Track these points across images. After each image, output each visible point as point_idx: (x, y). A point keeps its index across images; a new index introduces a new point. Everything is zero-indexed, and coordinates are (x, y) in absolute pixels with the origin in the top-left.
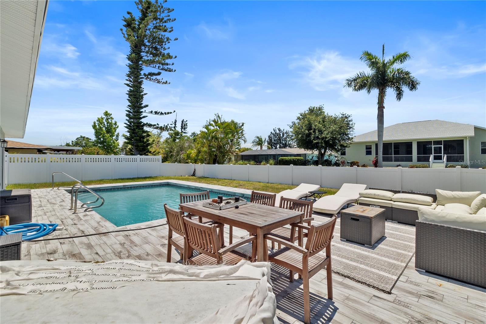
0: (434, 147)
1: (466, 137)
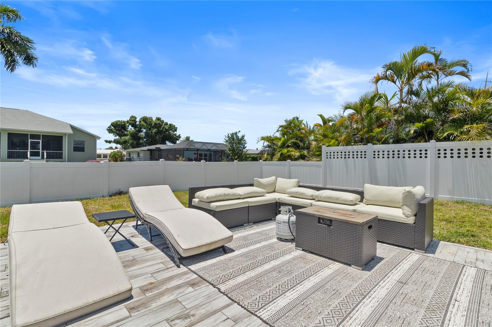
0: (30, 141)
1: (65, 134)
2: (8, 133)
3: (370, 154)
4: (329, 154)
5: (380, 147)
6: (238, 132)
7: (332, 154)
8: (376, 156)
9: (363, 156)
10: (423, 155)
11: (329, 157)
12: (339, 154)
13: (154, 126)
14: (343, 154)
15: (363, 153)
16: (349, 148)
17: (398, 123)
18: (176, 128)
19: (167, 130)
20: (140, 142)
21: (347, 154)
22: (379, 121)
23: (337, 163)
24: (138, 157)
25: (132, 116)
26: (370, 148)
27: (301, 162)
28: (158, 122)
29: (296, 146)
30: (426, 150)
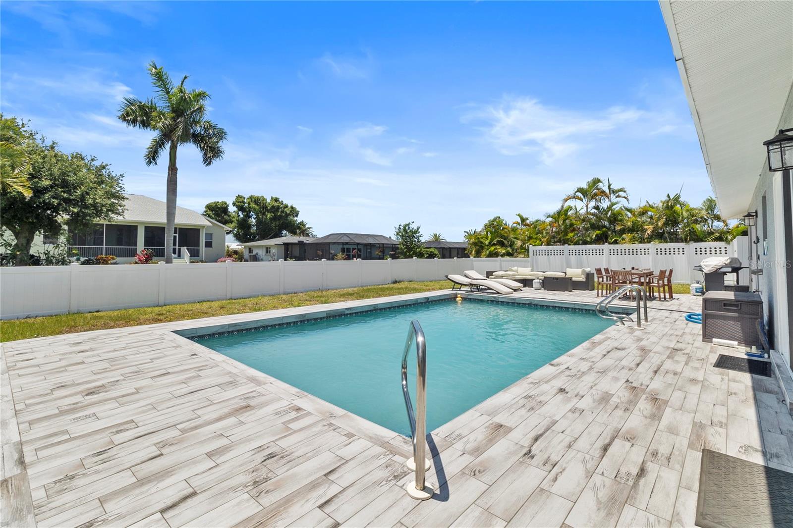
2: (145, 227)
3: (566, 252)
4: (535, 252)
5: (572, 247)
6: (411, 223)
7: (538, 252)
8: (571, 254)
9: (562, 254)
10: (601, 253)
11: (535, 254)
12: (543, 252)
13: (270, 209)
14: (546, 252)
15: (562, 252)
16: (550, 247)
17: (587, 229)
18: (298, 212)
19: (287, 215)
20: (250, 232)
21: (550, 252)
22: (572, 228)
23: (542, 259)
24: (267, 253)
25: (239, 195)
26: (566, 247)
27: (507, 258)
28: (276, 204)
29: (502, 244)
30: (603, 250)
